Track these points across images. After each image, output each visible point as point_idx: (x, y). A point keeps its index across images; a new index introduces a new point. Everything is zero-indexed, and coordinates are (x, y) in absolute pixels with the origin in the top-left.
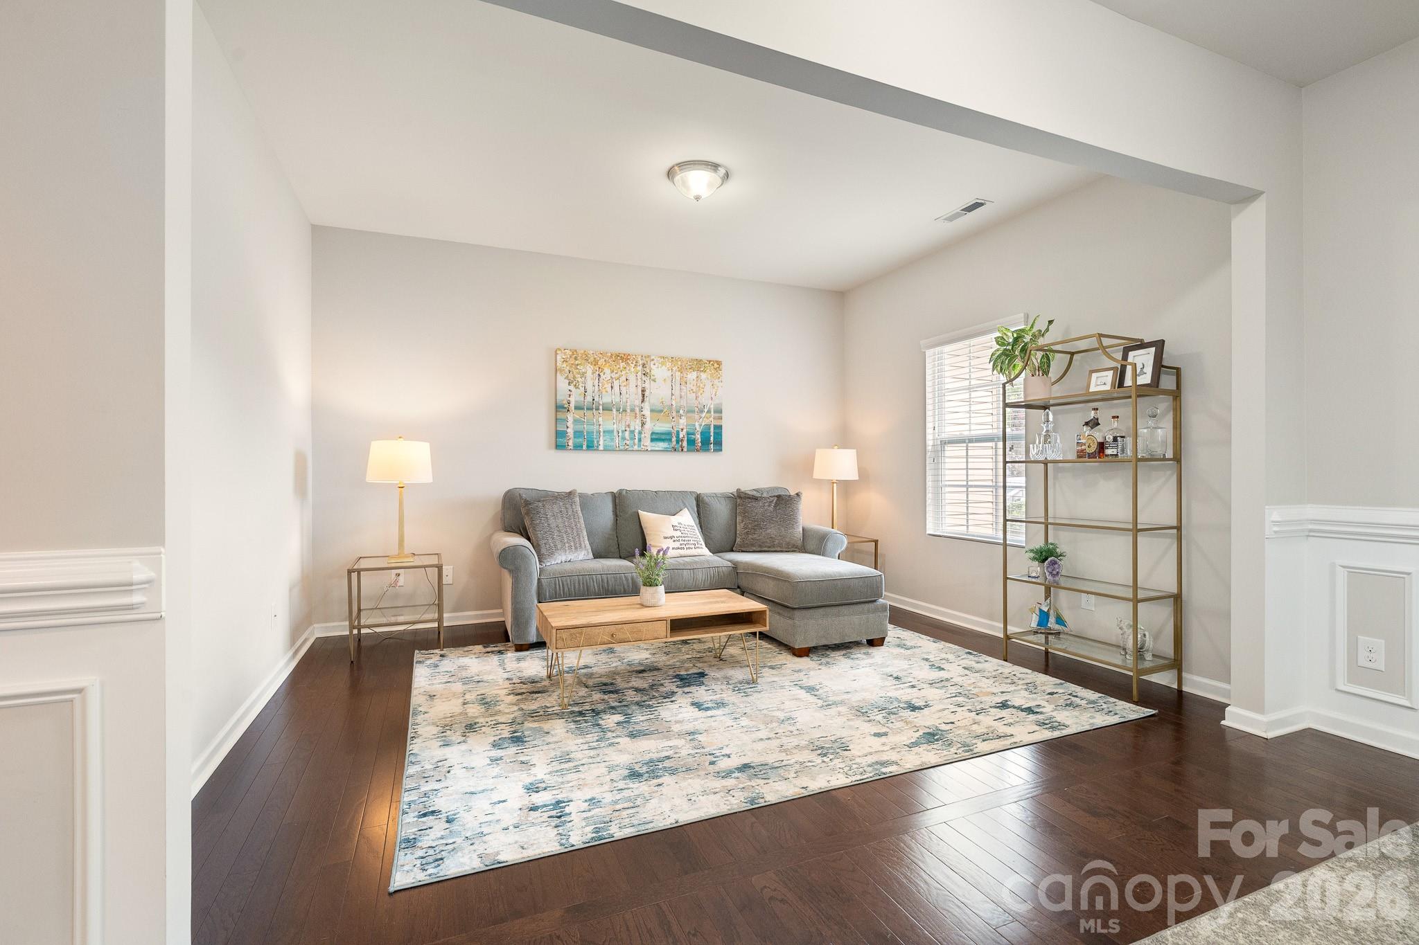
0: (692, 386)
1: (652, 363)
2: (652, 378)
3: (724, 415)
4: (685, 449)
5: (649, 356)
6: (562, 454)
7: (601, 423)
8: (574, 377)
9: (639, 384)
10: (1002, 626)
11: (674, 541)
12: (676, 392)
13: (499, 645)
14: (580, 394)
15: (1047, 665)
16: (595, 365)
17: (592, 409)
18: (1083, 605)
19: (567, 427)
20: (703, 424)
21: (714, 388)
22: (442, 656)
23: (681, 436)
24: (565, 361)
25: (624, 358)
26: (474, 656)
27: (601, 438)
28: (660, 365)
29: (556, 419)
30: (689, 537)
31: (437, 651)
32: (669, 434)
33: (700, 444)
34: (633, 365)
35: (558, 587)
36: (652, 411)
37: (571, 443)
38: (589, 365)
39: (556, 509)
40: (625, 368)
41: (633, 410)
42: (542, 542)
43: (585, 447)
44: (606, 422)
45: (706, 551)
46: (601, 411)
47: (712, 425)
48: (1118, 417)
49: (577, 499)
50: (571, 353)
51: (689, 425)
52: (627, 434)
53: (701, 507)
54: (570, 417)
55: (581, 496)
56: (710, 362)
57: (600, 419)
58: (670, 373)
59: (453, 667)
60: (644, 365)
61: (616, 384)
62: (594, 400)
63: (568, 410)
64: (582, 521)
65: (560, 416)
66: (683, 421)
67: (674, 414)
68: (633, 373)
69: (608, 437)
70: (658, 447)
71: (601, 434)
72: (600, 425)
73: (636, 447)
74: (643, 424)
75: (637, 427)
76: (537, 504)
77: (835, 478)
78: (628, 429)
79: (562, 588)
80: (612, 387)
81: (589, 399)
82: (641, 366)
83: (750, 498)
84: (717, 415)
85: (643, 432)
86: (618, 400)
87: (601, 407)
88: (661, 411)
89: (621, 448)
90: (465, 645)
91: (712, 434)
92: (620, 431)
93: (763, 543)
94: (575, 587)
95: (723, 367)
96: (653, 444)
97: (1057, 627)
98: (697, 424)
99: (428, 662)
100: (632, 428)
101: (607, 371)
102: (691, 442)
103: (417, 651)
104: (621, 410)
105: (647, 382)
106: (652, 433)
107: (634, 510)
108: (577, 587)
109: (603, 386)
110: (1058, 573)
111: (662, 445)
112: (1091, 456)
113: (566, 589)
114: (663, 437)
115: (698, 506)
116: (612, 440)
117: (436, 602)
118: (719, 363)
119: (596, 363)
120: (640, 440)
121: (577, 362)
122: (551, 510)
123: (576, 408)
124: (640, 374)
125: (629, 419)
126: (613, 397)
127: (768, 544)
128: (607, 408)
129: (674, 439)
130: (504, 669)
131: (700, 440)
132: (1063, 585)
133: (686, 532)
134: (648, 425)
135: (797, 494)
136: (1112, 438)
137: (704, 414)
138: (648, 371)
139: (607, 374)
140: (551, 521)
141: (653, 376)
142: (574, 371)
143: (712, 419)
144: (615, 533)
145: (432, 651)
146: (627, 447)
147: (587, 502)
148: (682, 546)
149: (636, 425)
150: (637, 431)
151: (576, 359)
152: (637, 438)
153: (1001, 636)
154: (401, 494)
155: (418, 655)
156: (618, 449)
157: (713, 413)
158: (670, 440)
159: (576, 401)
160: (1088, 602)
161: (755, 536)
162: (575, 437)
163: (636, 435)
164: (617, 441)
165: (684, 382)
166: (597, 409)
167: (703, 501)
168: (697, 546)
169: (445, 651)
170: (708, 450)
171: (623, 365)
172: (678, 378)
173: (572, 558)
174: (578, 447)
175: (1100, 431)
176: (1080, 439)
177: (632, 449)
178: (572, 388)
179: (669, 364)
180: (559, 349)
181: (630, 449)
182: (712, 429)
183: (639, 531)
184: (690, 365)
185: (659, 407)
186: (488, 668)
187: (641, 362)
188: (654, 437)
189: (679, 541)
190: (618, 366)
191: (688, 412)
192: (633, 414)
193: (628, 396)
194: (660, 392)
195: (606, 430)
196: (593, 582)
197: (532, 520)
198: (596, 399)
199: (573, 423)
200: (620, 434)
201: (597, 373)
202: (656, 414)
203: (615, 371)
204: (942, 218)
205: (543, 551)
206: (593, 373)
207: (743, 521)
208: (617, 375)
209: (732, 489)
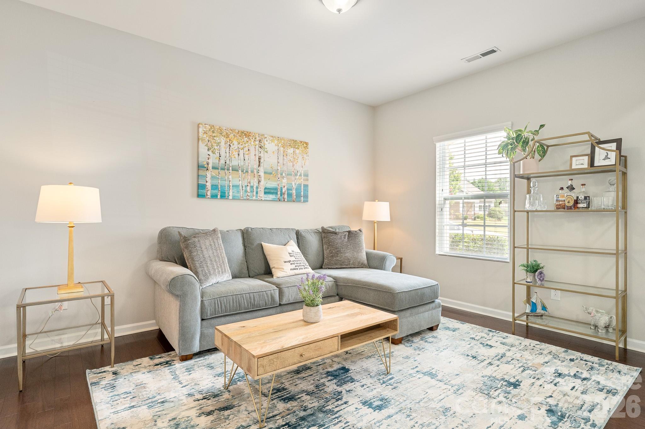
0: (290, 158)
1: (265, 140)
2: (266, 150)
3: (309, 178)
4: (286, 200)
5: (263, 135)
6: (202, 201)
7: (231, 179)
8: (212, 146)
9: (257, 154)
10: (511, 314)
11: (291, 264)
12: (281, 161)
13: (163, 355)
14: (216, 158)
15: (527, 334)
16: (227, 138)
17: (224, 169)
18: (553, 296)
19: (207, 182)
20: (297, 183)
21: (303, 160)
22: (115, 373)
23: (283, 191)
24: (205, 133)
25: (247, 134)
26: (145, 371)
27: (231, 190)
28: (270, 142)
29: (198, 175)
30: (300, 261)
31: (107, 368)
32: (276, 189)
33: (295, 197)
34: (253, 140)
35: (217, 305)
36: (265, 173)
37: (209, 193)
38: (223, 137)
39: (208, 243)
40: (248, 142)
41: (252, 172)
42: (199, 270)
43: (219, 197)
44: (234, 179)
45: (310, 270)
46: (231, 171)
47: (303, 185)
48: (585, 185)
49: (220, 235)
50: (210, 127)
51: (288, 184)
52: (248, 188)
53: (300, 238)
54: (209, 174)
55: (221, 232)
56: (301, 142)
57: (230, 177)
58: (277, 148)
59: (130, 386)
60: (260, 141)
61: (241, 152)
62: (226, 163)
63: (207, 169)
64: (224, 252)
65: (201, 173)
66: (285, 181)
67: (279, 176)
68: (252, 145)
69: (235, 190)
70: (269, 198)
71: (231, 188)
72: (230, 181)
73: (254, 198)
74: (259, 182)
75: (255, 184)
76: (194, 239)
77: (376, 219)
78: (249, 185)
79: (220, 307)
80: (238, 154)
81: (222, 162)
82: (258, 141)
83: (331, 233)
84: (306, 178)
85: (259, 188)
86: (242, 164)
87: (231, 168)
88: (271, 173)
89: (245, 198)
90: (132, 359)
91: (302, 190)
92: (244, 186)
93: (343, 262)
94: (230, 304)
95: (309, 146)
96: (266, 196)
97: (543, 312)
98: (293, 183)
99: (103, 383)
100: (252, 184)
101: (235, 142)
102: (290, 195)
103: (88, 371)
104: (245, 171)
105: (262, 152)
106: (265, 188)
107: (258, 242)
108: (231, 304)
109: (232, 153)
110: (543, 279)
111: (271, 197)
112: (570, 208)
113: (223, 307)
114: (272, 191)
115: (298, 238)
116: (238, 192)
117: (100, 321)
118: (307, 144)
119: (227, 136)
120: (257, 193)
121: (214, 135)
122: (205, 244)
123: (213, 168)
124: (257, 146)
125: (250, 178)
126: (239, 161)
127: (346, 264)
128: (235, 170)
129: (279, 193)
130: (181, 383)
131: (295, 194)
132: (546, 286)
133: (298, 257)
134: (262, 183)
135: (360, 230)
136: (583, 197)
137: (298, 177)
138: (263, 145)
139: (235, 145)
140: (205, 252)
141: (266, 149)
142: (213, 141)
143: (302, 180)
144: (245, 259)
145: (103, 369)
146: (249, 197)
147: (225, 236)
148: (297, 268)
149: (255, 183)
150: (255, 186)
151: (213, 132)
152: (255, 191)
153: (511, 320)
154: (70, 233)
155: (91, 376)
156: (242, 199)
157: (303, 176)
158: (277, 193)
159: (213, 163)
160: (555, 295)
161: (338, 258)
162: (212, 189)
163: (255, 189)
164: (242, 193)
165: (285, 155)
166: (228, 170)
167: (301, 235)
168: (305, 267)
169: (116, 368)
170: (300, 201)
171: (246, 139)
172: (282, 152)
173: (220, 280)
174: (214, 196)
175: (574, 193)
176: (558, 198)
177: (252, 199)
178: (210, 153)
179: (276, 142)
180: (201, 124)
181: (250, 199)
182: (302, 187)
183: (262, 257)
184: (289, 144)
185: (270, 170)
186: (164, 383)
187: (258, 139)
188: (266, 191)
189: (294, 264)
190: (243, 140)
191: (288, 175)
192: (253, 174)
193: (249, 161)
194: (270, 160)
195: (234, 185)
196: (244, 300)
197: (191, 252)
198: (228, 162)
199: (211, 179)
200: (244, 188)
201: (229, 143)
202: (267, 175)
203: (241, 144)
204: (465, 59)
205: (201, 277)
206: (225, 143)
207: (328, 248)
208: (242, 146)
209: (319, 227)
